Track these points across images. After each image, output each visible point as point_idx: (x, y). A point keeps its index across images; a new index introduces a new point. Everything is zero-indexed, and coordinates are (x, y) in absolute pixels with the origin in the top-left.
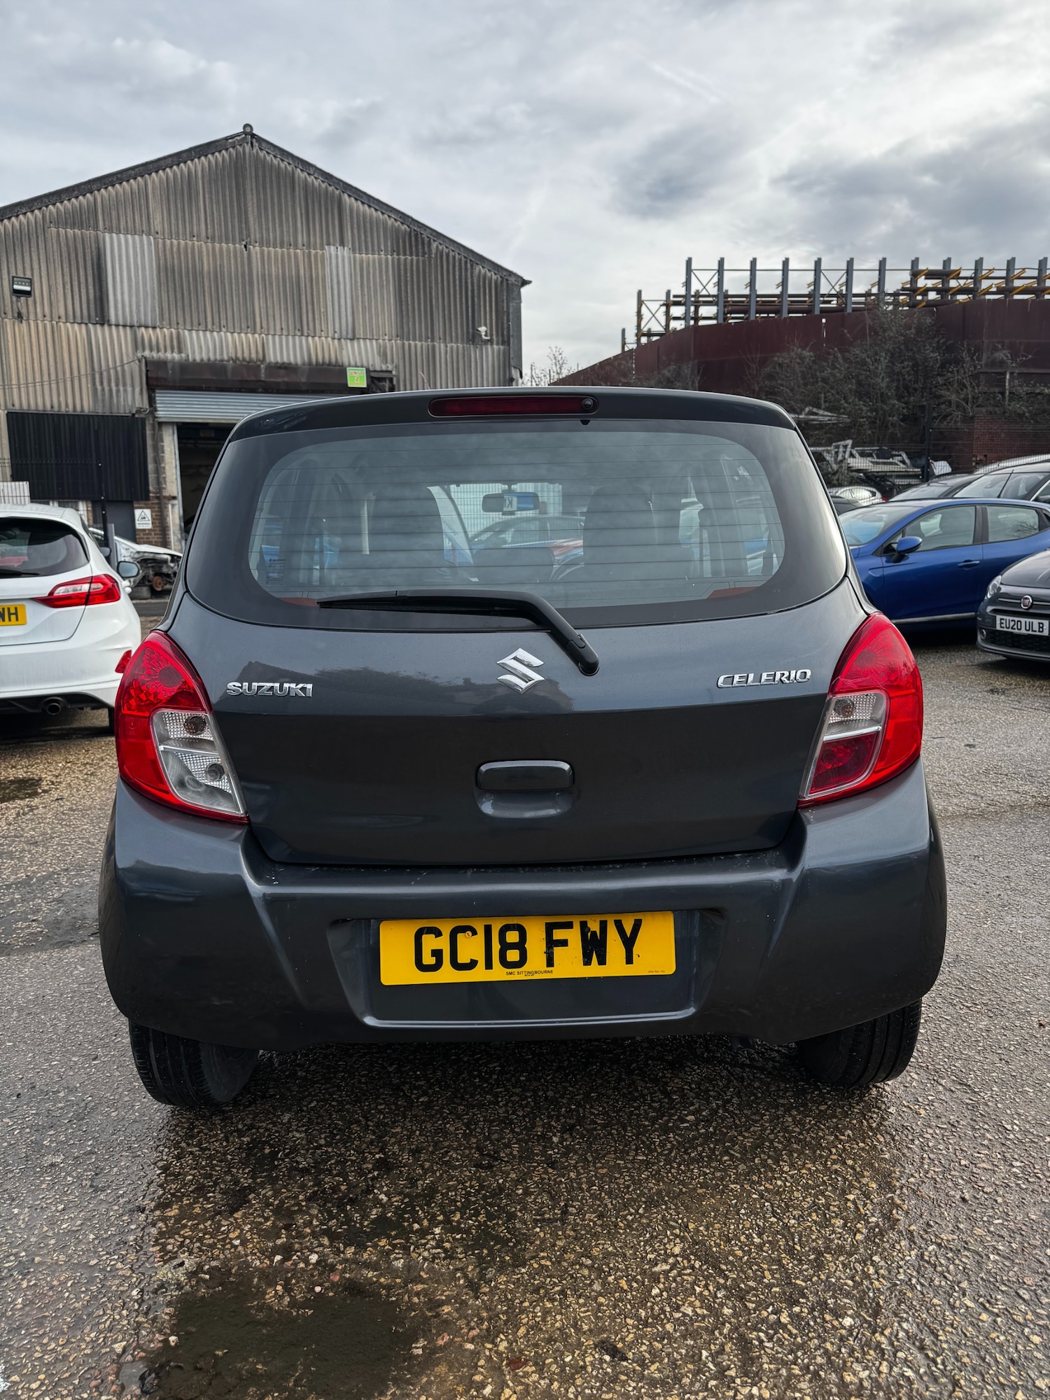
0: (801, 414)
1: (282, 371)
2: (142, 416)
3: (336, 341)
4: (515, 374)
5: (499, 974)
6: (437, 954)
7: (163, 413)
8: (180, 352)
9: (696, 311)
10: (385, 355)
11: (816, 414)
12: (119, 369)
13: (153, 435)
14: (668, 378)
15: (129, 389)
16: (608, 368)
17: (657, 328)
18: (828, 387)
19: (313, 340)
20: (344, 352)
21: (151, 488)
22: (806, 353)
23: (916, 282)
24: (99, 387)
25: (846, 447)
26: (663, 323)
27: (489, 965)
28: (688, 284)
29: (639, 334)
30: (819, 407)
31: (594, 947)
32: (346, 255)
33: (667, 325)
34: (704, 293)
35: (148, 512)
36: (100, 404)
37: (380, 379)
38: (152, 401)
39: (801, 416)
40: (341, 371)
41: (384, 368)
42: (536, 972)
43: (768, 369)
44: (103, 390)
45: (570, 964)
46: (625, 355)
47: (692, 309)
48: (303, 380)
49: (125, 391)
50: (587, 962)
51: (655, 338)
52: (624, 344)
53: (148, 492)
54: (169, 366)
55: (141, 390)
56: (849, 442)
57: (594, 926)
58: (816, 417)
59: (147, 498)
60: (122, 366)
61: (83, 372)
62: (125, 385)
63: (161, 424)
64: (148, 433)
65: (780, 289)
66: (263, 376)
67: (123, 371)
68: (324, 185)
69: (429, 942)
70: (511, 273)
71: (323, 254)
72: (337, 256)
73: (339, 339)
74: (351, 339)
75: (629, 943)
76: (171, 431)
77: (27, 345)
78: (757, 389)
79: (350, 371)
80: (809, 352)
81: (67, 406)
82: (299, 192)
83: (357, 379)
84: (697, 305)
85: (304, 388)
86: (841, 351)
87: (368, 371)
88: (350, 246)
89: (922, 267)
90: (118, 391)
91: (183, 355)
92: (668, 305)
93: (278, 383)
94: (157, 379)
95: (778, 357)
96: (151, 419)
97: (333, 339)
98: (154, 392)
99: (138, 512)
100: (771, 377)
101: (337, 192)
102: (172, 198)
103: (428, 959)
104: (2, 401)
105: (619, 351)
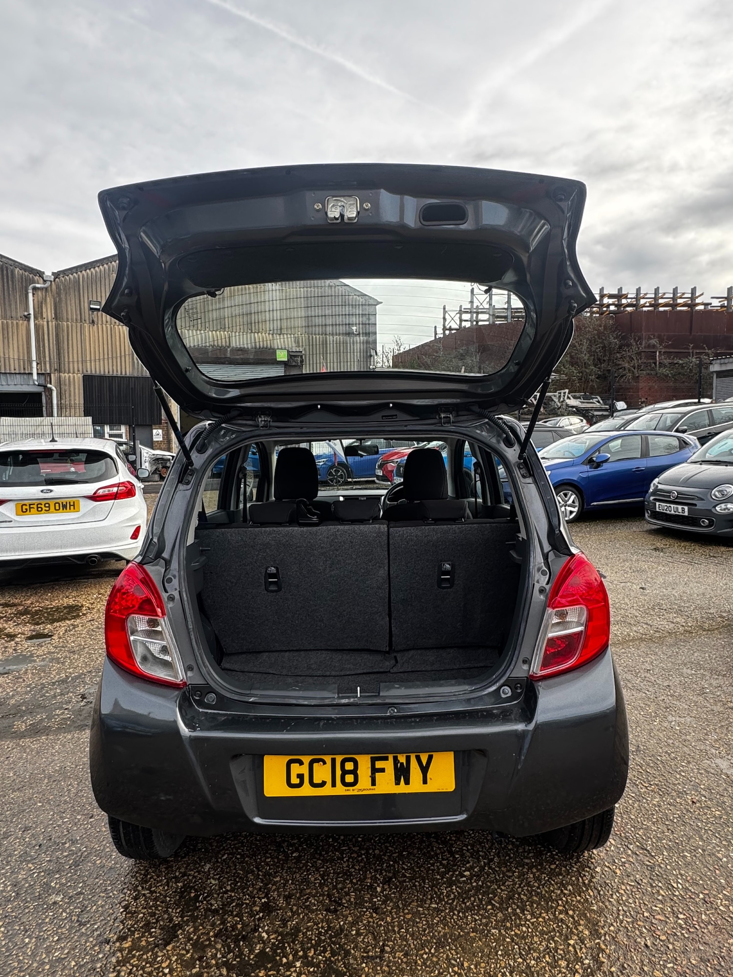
1: (240, 352)
3: (271, 336)
4: (373, 353)
5: (340, 790)
6: (300, 776)
9: (477, 317)
10: (298, 342)
14: (462, 354)
16: (426, 348)
17: (455, 326)
19: (258, 335)
20: (275, 341)
21: (163, 418)
23: (604, 300)
24: (136, 361)
25: (565, 393)
26: (458, 323)
27: (334, 785)
28: (472, 302)
29: (444, 329)
31: (402, 773)
32: (277, 288)
33: (461, 324)
34: (481, 307)
35: (160, 431)
36: (136, 371)
37: (295, 356)
40: (274, 352)
41: (298, 350)
42: (364, 790)
45: (386, 785)
46: (437, 340)
47: (475, 315)
48: (252, 357)
50: (398, 783)
51: (453, 332)
52: (436, 334)
53: (161, 419)
56: (567, 391)
57: (402, 759)
59: (161, 423)
61: (127, 353)
66: (228, 355)
69: (296, 769)
70: (371, 298)
71: (265, 287)
72: (272, 288)
73: (273, 334)
74: (279, 334)
75: (425, 770)
77: (97, 338)
79: (278, 352)
81: (117, 371)
83: (282, 356)
84: (478, 313)
85: (252, 361)
87: (288, 351)
89: (605, 292)
92: (461, 312)
93: (237, 359)
97: (269, 334)
99: (155, 431)
103: (295, 780)
104: (80, 369)
105: (433, 339)
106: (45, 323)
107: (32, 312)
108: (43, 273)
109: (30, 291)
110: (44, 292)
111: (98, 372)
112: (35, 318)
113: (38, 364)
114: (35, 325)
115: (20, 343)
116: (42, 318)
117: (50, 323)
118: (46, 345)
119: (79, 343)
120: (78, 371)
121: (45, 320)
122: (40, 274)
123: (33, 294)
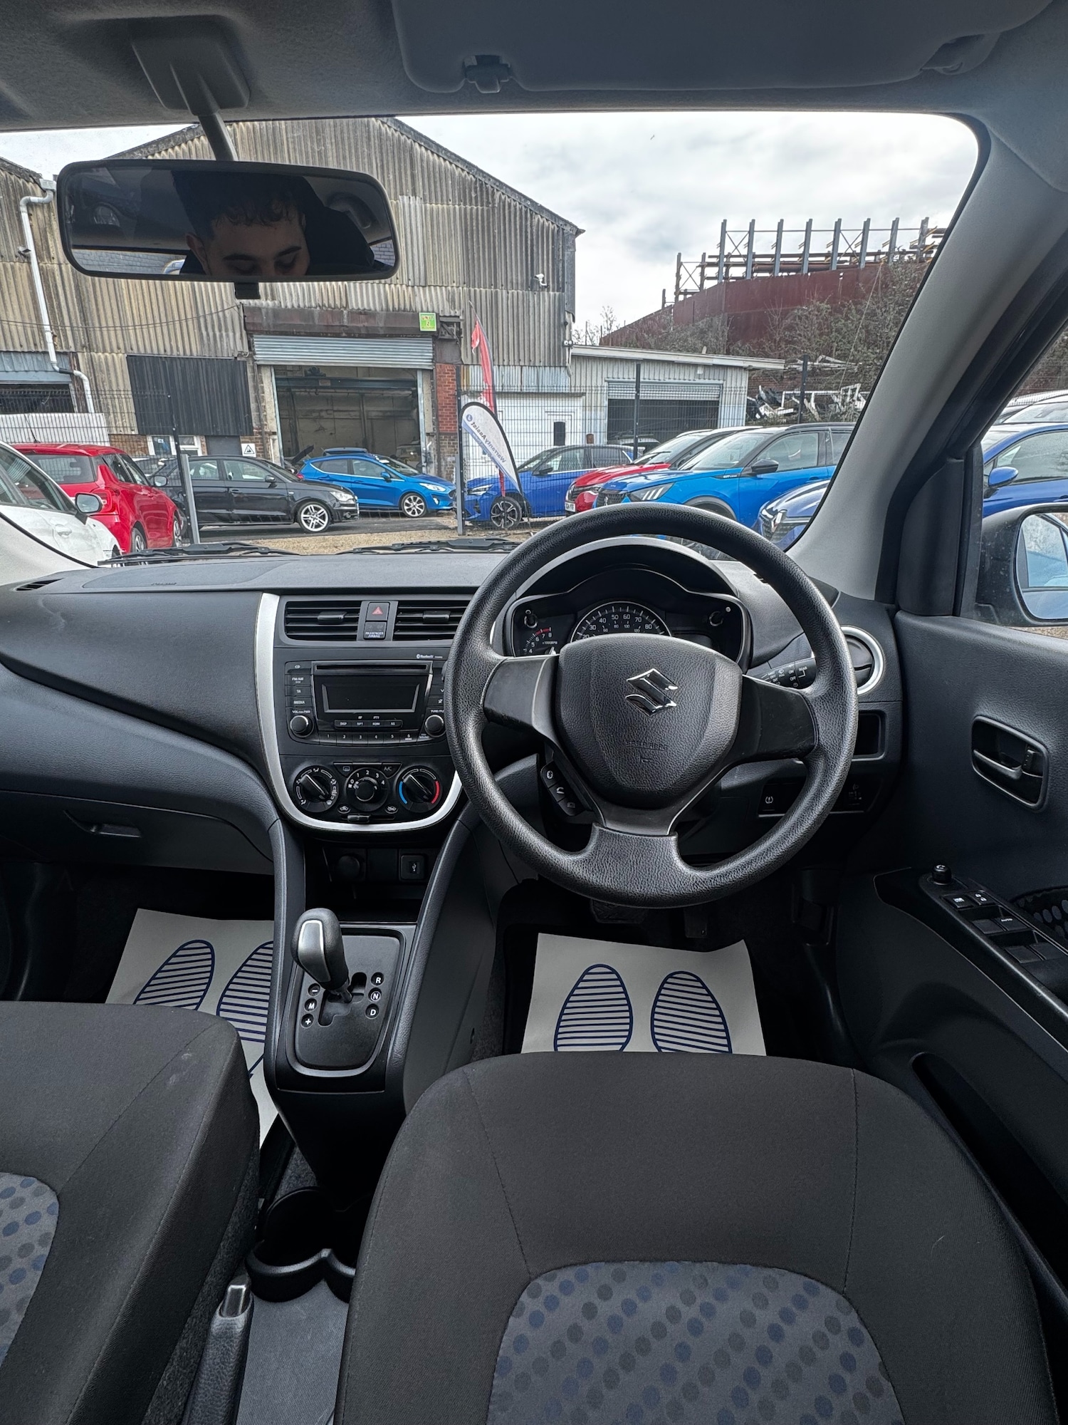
0: (815, 361)
1: (362, 317)
2: (243, 359)
3: (410, 288)
4: (568, 318)
7: (261, 356)
8: (273, 299)
9: (727, 272)
10: (453, 301)
11: (828, 362)
12: (221, 314)
13: (254, 377)
14: (702, 330)
15: (231, 334)
16: (650, 322)
17: (694, 288)
18: (840, 337)
19: (390, 287)
20: (417, 299)
21: (254, 425)
22: (824, 306)
23: (924, 240)
24: (204, 333)
25: (854, 390)
26: (699, 283)
28: (722, 245)
29: (678, 293)
30: (830, 356)
32: (417, 205)
33: (702, 284)
34: (736, 253)
35: (252, 446)
36: (207, 348)
37: (449, 324)
38: (250, 347)
39: (816, 364)
40: (415, 317)
41: (453, 314)
43: (788, 321)
44: (208, 335)
46: (665, 310)
47: (724, 269)
48: (381, 325)
49: (227, 336)
51: (688, 296)
52: (664, 302)
53: (251, 428)
54: (264, 311)
55: (241, 335)
56: (858, 386)
58: (829, 364)
59: (252, 434)
60: (223, 311)
61: (189, 316)
62: (227, 330)
63: (259, 366)
64: (250, 374)
65: (802, 249)
66: (345, 322)
67: (224, 315)
68: (396, 134)
70: (566, 223)
71: (397, 203)
72: (409, 205)
73: (413, 287)
74: (423, 287)
76: (269, 374)
77: (139, 292)
78: (778, 339)
79: (422, 316)
80: (827, 304)
81: (178, 350)
82: (375, 142)
83: (428, 324)
84: (728, 266)
85: (382, 332)
86: (856, 304)
87: (438, 316)
88: (422, 196)
89: (931, 226)
90: (221, 336)
91: (276, 302)
92: (703, 266)
93: (359, 328)
94: (254, 324)
95: (798, 310)
96: (251, 362)
97: (407, 286)
98: (252, 337)
99: (244, 446)
100: (790, 328)
101: (409, 142)
102: (259, 148)
104: (121, 346)
105: (660, 308)
106: (56, 266)
107: (31, 246)
108: (39, 176)
109: (23, 209)
110: (46, 209)
111: (149, 351)
112: (39, 257)
113: (54, 337)
114: (41, 269)
115: (23, 301)
116: (50, 258)
117: (63, 267)
118: (63, 304)
119: (113, 301)
120: (119, 348)
121: (55, 261)
122: (33, 177)
123: (30, 215)
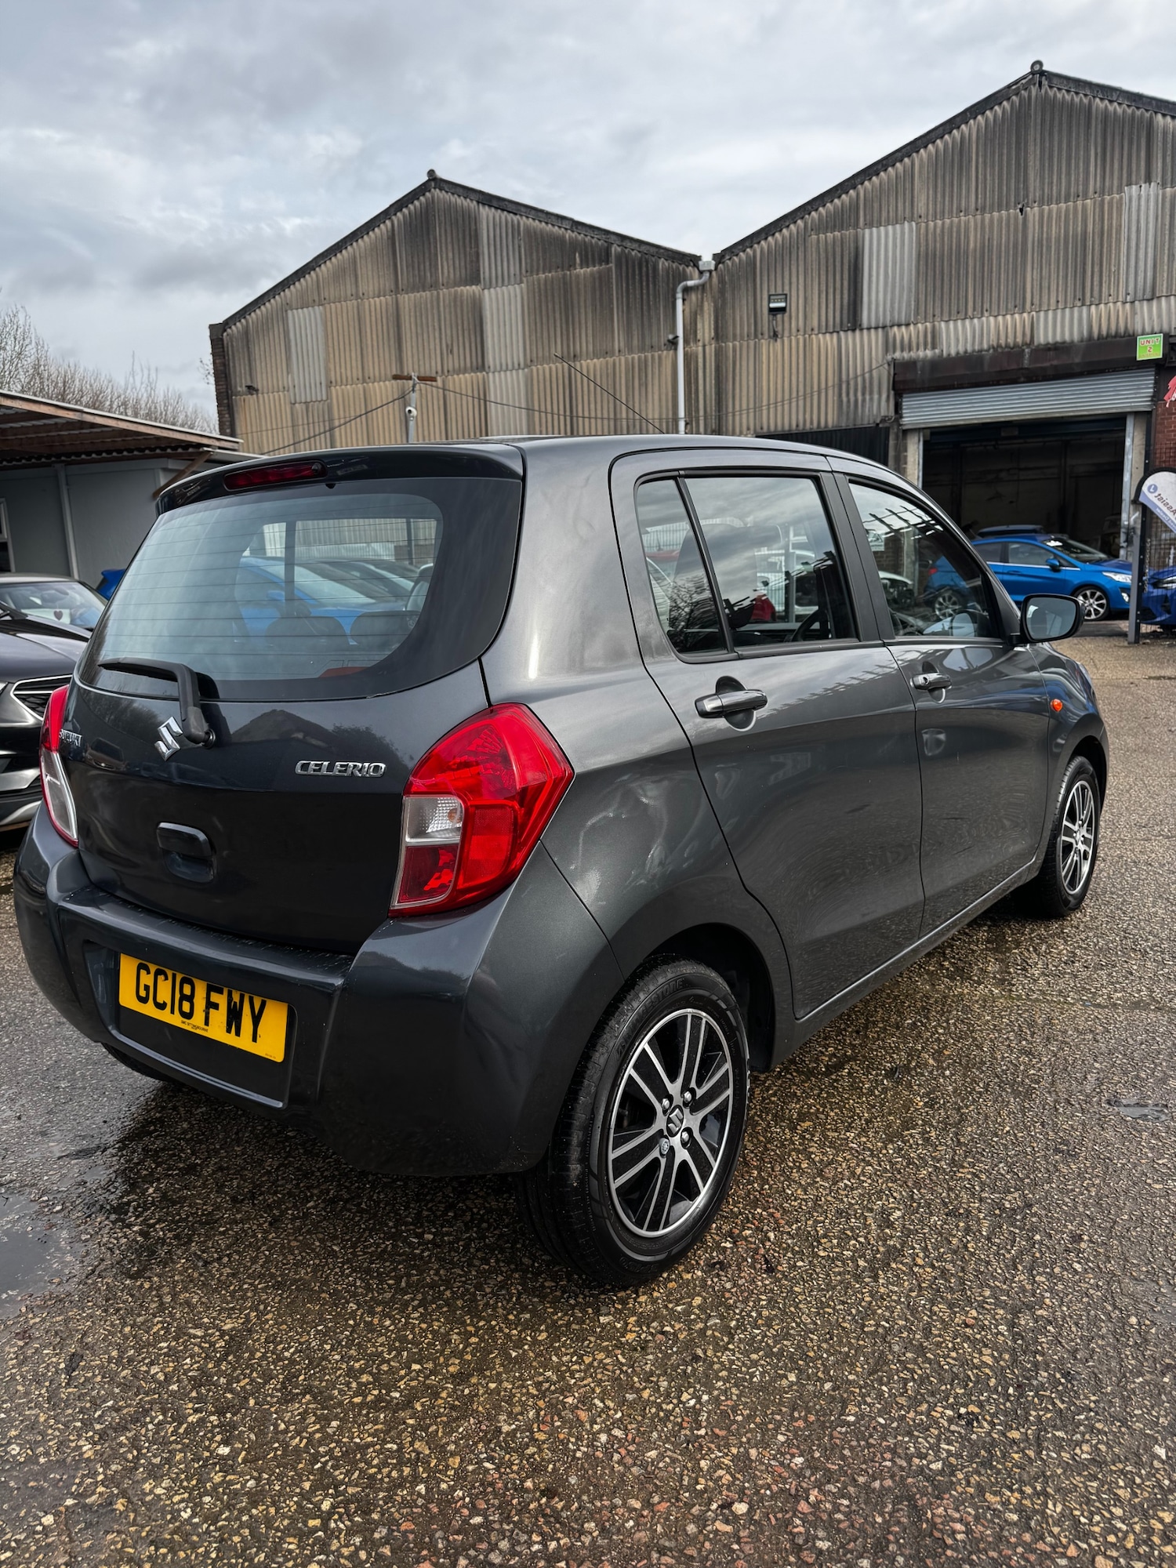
1: (1052, 353)
2: (887, 425)
3: (1128, 306)
7: (909, 419)
8: (934, 347)
12: (867, 375)
13: (896, 445)
15: (876, 397)
19: (1097, 309)
20: (1138, 318)
24: (845, 399)
32: (1151, 193)
36: (845, 418)
38: (898, 408)
40: (1129, 341)
44: (849, 401)
48: (1077, 360)
49: (871, 399)
54: (919, 365)
55: (888, 397)
60: (871, 371)
61: (830, 383)
62: (871, 393)
63: (906, 432)
64: (892, 443)
66: (1026, 363)
67: (871, 377)
68: (1129, 111)
71: (1121, 198)
72: (1139, 197)
73: (1132, 302)
74: (1148, 300)
76: (916, 439)
77: (780, 363)
79: (1140, 340)
81: (812, 423)
82: (1096, 128)
83: (1150, 348)
85: (1077, 370)
87: (1167, 337)
88: (1159, 181)
90: (864, 400)
91: (937, 351)
93: (1044, 369)
94: (904, 382)
96: (895, 427)
97: (1124, 303)
98: (901, 397)
101: (1147, 115)
102: (940, 173)
104: (752, 427)
106: (700, 349)
107: (680, 332)
108: (699, 258)
109: (679, 295)
110: (700, 292)
111: (779, 427)
112: (686, 342)
113: (687, 424)
114: (686, 355)
115: (663, 391)
116: (696, 341)
117: (707, 348)
118: (701, 388)
119: (751, 378)
120: (748, 429)
121: (700, 344)
122: (694, 260)
123: (684, 300)
